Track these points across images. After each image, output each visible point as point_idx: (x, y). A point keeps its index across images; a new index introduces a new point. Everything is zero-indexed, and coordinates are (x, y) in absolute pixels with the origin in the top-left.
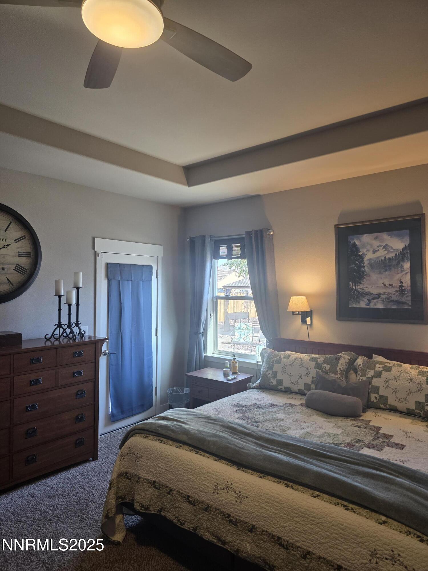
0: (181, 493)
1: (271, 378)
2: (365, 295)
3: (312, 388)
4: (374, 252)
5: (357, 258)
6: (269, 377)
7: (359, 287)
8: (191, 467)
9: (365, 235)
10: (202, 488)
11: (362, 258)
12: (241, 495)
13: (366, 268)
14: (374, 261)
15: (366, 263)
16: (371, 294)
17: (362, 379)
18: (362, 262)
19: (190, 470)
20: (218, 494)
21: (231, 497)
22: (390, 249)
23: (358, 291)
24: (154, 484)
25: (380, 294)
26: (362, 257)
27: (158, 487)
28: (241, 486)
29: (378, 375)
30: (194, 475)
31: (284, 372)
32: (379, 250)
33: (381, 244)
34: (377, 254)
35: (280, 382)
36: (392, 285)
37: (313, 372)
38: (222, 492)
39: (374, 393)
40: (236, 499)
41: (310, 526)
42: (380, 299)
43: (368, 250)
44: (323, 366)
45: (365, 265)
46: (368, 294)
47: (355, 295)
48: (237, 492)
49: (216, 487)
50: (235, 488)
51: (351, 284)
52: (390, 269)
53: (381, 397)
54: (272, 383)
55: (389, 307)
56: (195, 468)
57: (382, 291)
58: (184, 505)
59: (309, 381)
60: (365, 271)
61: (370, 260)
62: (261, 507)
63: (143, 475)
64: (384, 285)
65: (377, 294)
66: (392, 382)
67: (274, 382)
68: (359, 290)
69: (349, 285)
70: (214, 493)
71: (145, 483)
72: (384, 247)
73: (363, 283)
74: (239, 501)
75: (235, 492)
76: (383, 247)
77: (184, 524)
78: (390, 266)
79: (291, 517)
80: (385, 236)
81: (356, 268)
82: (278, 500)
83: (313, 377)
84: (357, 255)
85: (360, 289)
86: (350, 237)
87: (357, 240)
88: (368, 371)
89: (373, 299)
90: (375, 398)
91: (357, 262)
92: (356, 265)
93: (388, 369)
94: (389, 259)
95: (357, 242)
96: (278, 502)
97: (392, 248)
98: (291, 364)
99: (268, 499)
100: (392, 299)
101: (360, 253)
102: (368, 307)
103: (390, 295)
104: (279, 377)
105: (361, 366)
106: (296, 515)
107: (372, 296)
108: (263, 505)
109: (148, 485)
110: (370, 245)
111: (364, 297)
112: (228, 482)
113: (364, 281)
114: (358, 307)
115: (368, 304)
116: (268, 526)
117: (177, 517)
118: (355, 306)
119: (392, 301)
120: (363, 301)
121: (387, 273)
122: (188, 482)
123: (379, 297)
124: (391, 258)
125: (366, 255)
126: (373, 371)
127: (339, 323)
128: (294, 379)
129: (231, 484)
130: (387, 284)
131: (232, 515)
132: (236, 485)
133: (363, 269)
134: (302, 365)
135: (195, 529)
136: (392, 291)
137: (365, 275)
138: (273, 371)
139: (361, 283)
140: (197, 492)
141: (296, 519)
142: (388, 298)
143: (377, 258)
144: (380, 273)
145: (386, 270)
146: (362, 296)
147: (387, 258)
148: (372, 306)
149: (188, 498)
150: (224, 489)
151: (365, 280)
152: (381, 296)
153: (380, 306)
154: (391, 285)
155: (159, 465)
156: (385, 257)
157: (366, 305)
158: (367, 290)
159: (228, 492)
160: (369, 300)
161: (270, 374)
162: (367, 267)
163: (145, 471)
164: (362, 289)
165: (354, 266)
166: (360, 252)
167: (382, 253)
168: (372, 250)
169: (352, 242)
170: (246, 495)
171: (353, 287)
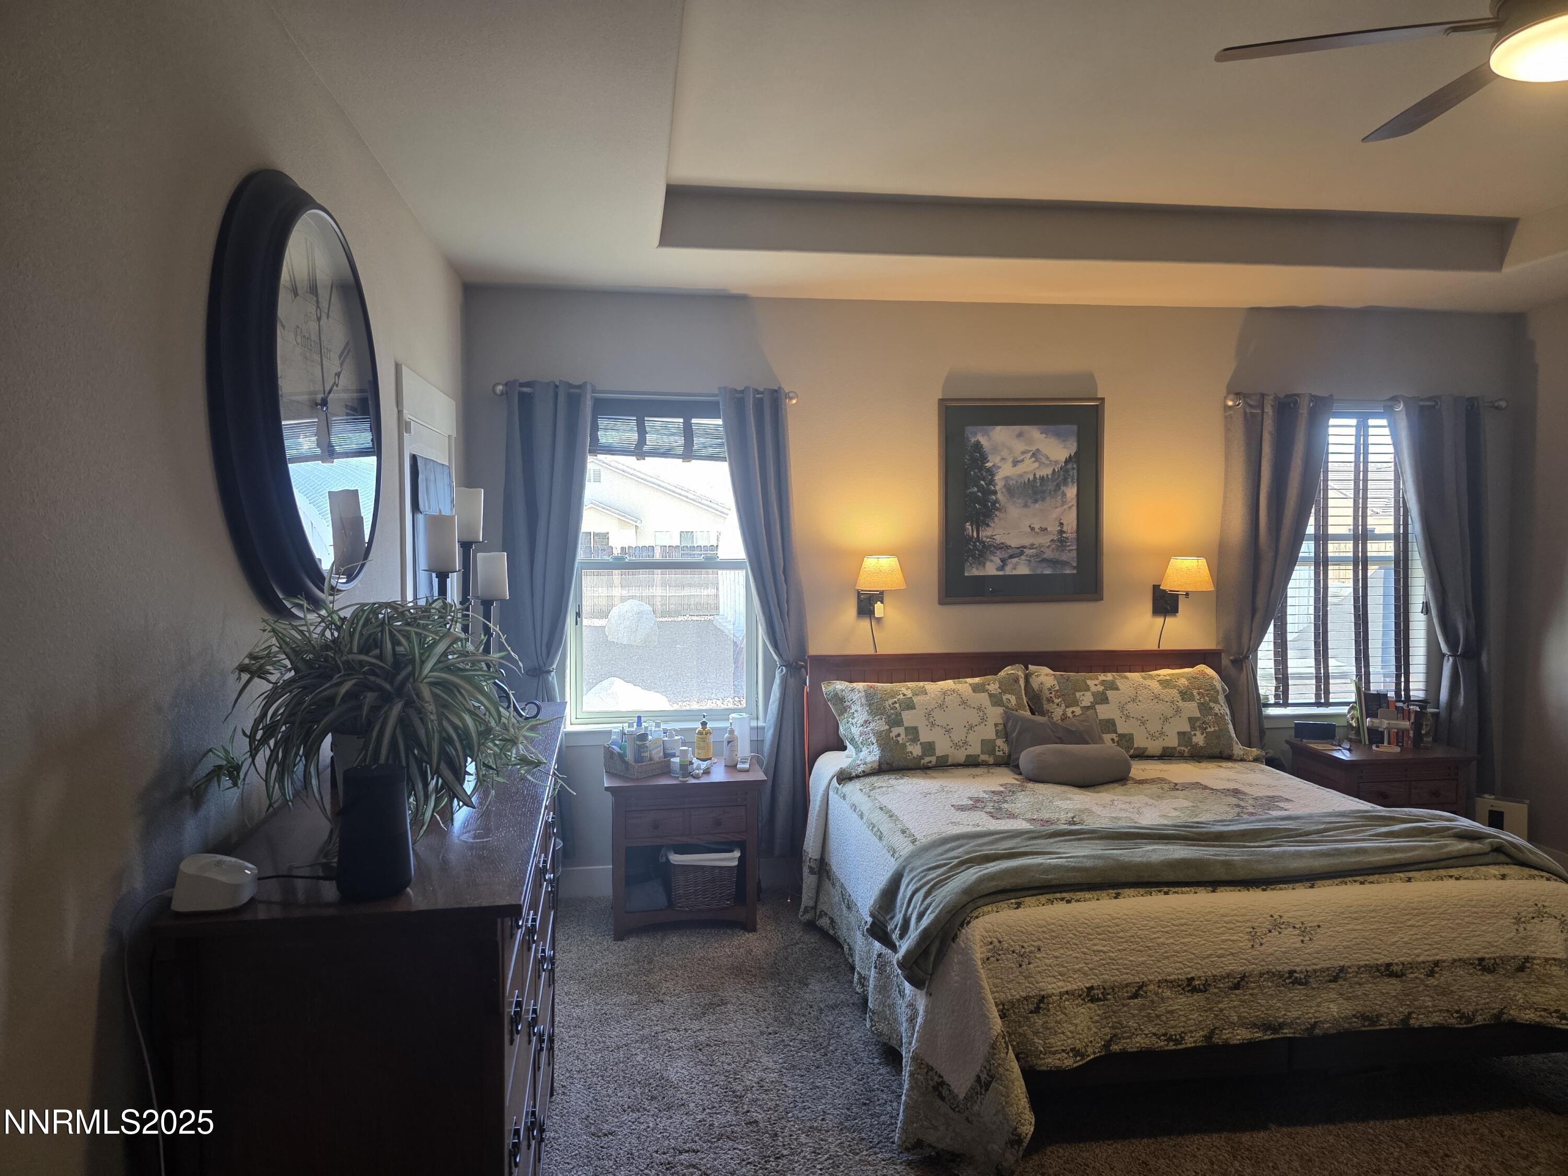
0: (1171, 982)
1: (908, 744)
2: (995, 551)
3: (999, 747)
4: (1015, 463)
5: (982, 474)
6: (901, 742)
7: (985, 533)
8: (1183, 921)
9: (999, 428)
10: (1222, 948)
11: (993, 475)
12: (1306, 928)
13: (999, 495)
14: (1014, 482)
15: (999, 485)
16: (1008, 547)
17: (1073, 712)
18: (991, 482)
19: (1183, 928)
20: (1261, 944)
21: (1290, 939)
22: (1044, 460)
23: (984, 542)
24: (1090, 995)
25: (1024, 547)
26: (991, 472)
27: (1100, 996)
28: (1300, 913)
29: (1102, 698)
30: (1196, 933)
31: (933, 724)
32: (1023, 460)
33: (1028, 448)
34: (1021, 468)
35: (929, 748)
36: (1046, 529)
37: (995, 714)
38: (1268, 939)
39: (1109, 732)
40: (1301, 938)
41: (1432, 923)
42: (1023, 557)
43: (1003, 459)
44: (1004, 697)
45: (998, 488)
46: (1001, 548)
47: (978, 550)
48: (1297, 926)
49: (1253, 934)
50: (1291, 920)
51: (970, 527)
52: (1043, 499)
53: (1122, 736)
54: (911, 753)
55: (1039, 572)
56: (1192, 920)
57: (1026, 542)
58: (1180, 1002)
59: (989, 732)
60: (996, 501)
61: (1007, 478)
62: (1348, 930)
63: (1052, 986)
64: (1032, 529)
65: (1018, 548)
66: (1130, 706)
67: (916, 750)
68: (984, 539)
69: (965, 529)
70: (1253, 946)
71: (1067, 1003)
72: (1034, 455)
73: (992, 524)
74: (1307, 938)
75: (1294, 927)
76: (1031, 454)
77: (1183, 1038)
78: (1043, 492)
79: (1402, 923)
80: (1034, 433)
81: (980, 494)
82: (1372, 908)
83: (996, 725)
84: (981, 468)
85: (987, 537)
86: (969, 429)
87: (983, 436)
88: (1078, 694)
89: (1011, 557)
90: (1111, 742)
91: (982, 483)
92: (980, 488)
93: (1113, 686)
94: (1042, 478)
95: (983, 441)
96: (1373, 911)
97: (1047, 458)
98: (941, 706)
99: (1355, 912)
100: (1045, 556)
101: (987, 465)
102: (1001, 573)
103: (1042, 549)
104: (924, 737)
105: (1057, 688)
106: (1408, 917)
107: (1009, 551)
108: (1350, 927)
109: (1077, 1002)
110: (1008, 448)
111: (993, 553)
112: (1272, 916)
113: (994, 522)
114: (981, 574)
115: (1002, 568)
116: (1366, 955)
117: (1164, 1035)
118: (975, 572)
119: (1044, 560)
120: (992, 561)
121: (1037, 506)
122: (1186, 951)
123: (1022, 553)
124: (1045, 476)
125: (999, 467)
126: (1088, 694)
127: (940, 607)
128: (958, 736)
129: (1281, 917)
130: (1037, 527)
131: (1298, 969)
132: (1289, 915)
133: (994, 497)
134: (964, 703)
135: (1208, 1038)
136: (1044, 540)
137: (998, 509)
138: (906, 728)
139: (988, 526)
140: (1212, 962)
141: (1409, 923)
142: (1037, 555)
143: (1021, 476)
144: (1026, 506)
145: (1036, 501)
146: (991, 551)
147: (1038, 476)
148: (1008, 571)
149: (1190, 986)
150: (1270, 931)
151: (996, 519)
152: (1025, 550)
153: (1023, 569)
154: (1044, 530)
155: (1095, 948)
156: (1035, 475)
157: (998, 569)
158: (999, 539)
159: (1280, 933)
160: (1003, 560)
161: (903, 736)
162: (1002, 492)
163: (1059, 977)
164: (991, 537)
165: (975, 489)
166: (988, 462)
167: (1028, 468)
168: (1011, 460)
169: (973, 440)
170: (1315, 924)
171: (973, 533)
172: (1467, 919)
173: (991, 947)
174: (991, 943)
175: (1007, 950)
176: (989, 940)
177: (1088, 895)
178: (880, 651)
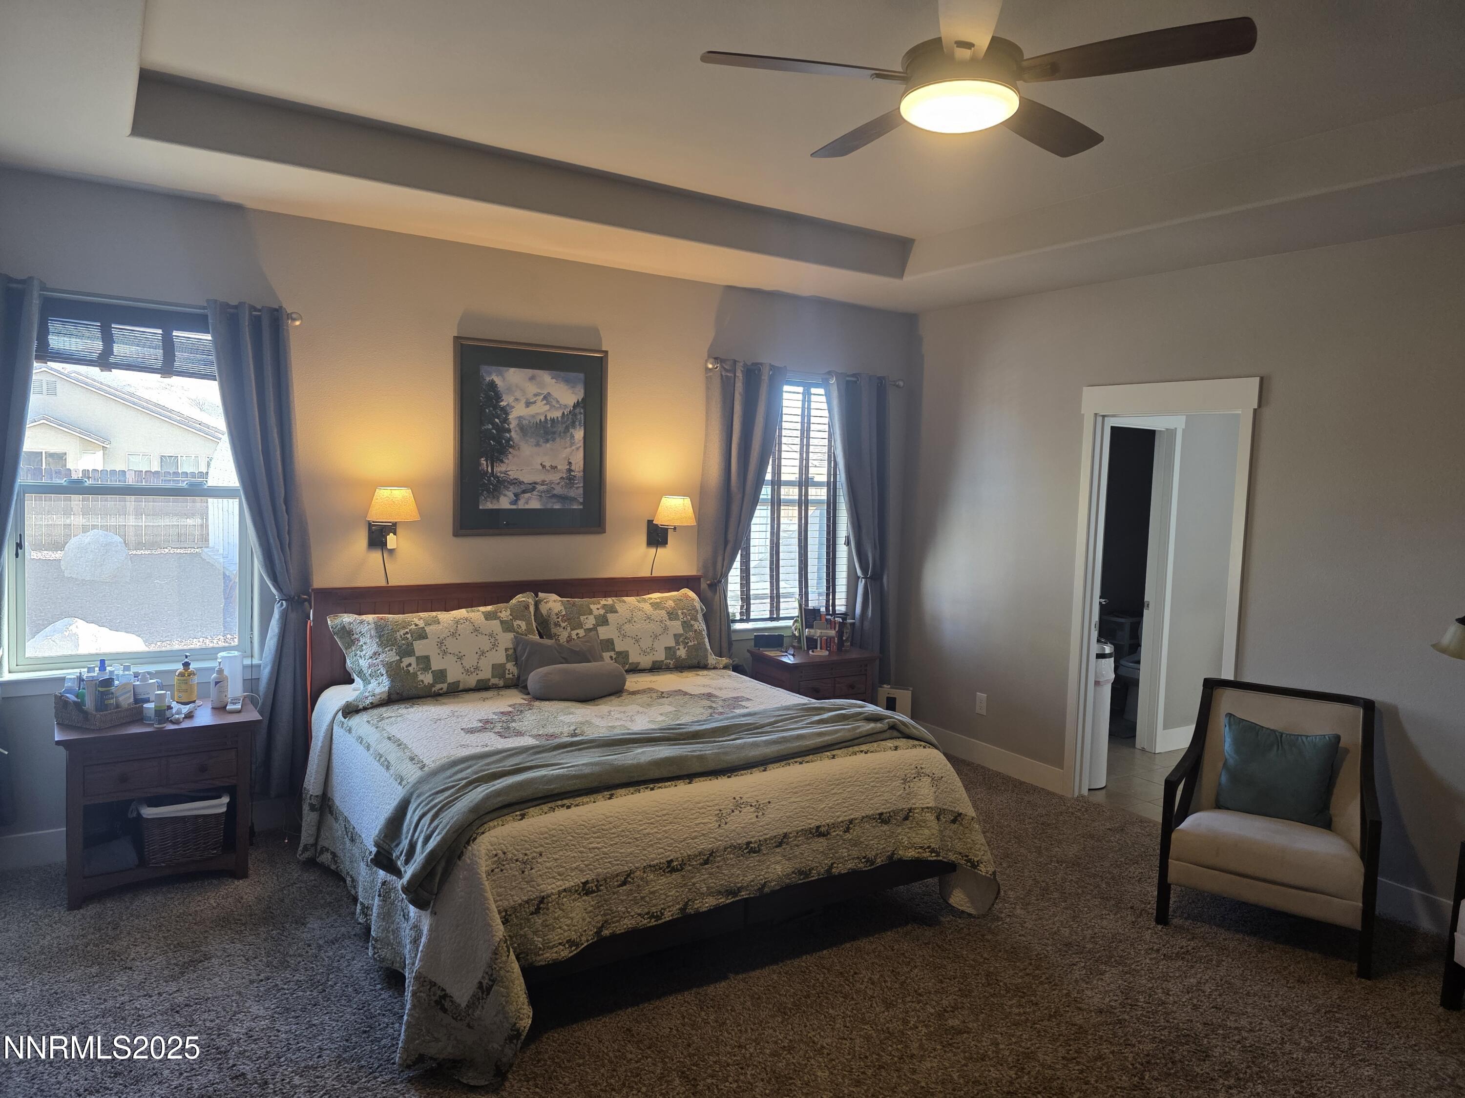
0: (654, 866)
1: (419, 673)
2: (509, 486)
3: (509, 670)
4: (528, 404)
5: (496, 413)
6: (411, 672)
7: (499, 469)
8: (665, 812)
9: (512, 370)
10: (696, 831)
11: (507, 414)
12: (760, 805)
13: (513, 434)
14: (527, 422)
15: (513, 425)
16: (521, 483)
17: (577, 634)
18: (506, 420)
19: (665, 818)
20: (726, 823)
21: (748, 815)
22: (554, 403)
23: (498, 477)
24: (585, 889)
25: (535, 483)
26: (505, 411)
27: (594, 888)
28: (755, 793)
29: (603, 621)
30: (675, 821)
31: (445, 652)
32: (535, 402)
33: (539, 391)
34: (533, 410)
35: (441, 675)
36: (556, 467)
37: (506, 640)
38: (732, 818)
39: (608, 651)
40: (756, 814)
41: (849, 790)
42: (535, 493)
43: (517, 400)
44: (515, 624)
45: (512, 426)
46: (514, 484)
47: (492, 484)
48: (753, 804)
49: (720, 815)
50: (749, 800)
51: (485, 463)
52: (554, 440)
53: (619, 654)
54: (422, 681)
55: (549, 506)
56: (672, 810)
57: (538, 478)
58: (661, 883)
59: (499, 657)
60: (510, 439)
61: (520, 418)
62: (790, 803)
63: (551, 887)
64: (544, 467)
65: (530, 484)
66: (627, 627)
67: (427, 678)
68: (499, 474)
69: (480, 464)
70: (720, 825)
71: (565, 900)
72: (545, 398)
73: (506, 461)
74: (761, 813)
75: (751, 806)
76: (542, 397)
77: (662, 914)
78: (554, 433)
79: (828, 792)
80: (546, 377)
81: (494, 431)
82: (807, 783)
83: (506, 650)
84: (496, 407)
85: (501, 472)
86: (484, 369)
87: (497, 375)
88: (582, 618)
89: (524, 492)
90: (609, 659)
91: (497, 420)
92: (493, 424)
93: (612, 610)
94: (553, 420)
95: (498, 381)
96: (809, 785)
97: (558, 402)
98: (453, 634)
99: (795, 788)
100: (555, 492)
101: (501, 404)
102: (514, 507)
103: (553, 486)
104: (436, 665)
105: (564, 613)
106: (832, 787)
107: (522, 486)
108: (792, 800)
109: (573, 897)
110: (521, 390)
111: (507, 488)
112: (734, 798)
113: (508, 459)
114: (495, 507)
115: (514, 502)
116: (803, 822)
117: (647, 913)
118: (489, 506)
119: (554, 496)
120: (505, 495)
121: (548, 445)
122: (667, 837)
123: (534, 489)
124: (555, 418)
125: (513, 407)
126: (591, 617)
127: (455, 538)
128: (470, 661)
129: (741, 798)
130: (547, 464)
131: (753, 840)
132: (748, 796)
133: (508, 435)
134: (476, 630)
135: (682, 910)
136: (555, 477)
137: (512, 447)
138: (418, 658)
139: (502, 462)
140: (687, 843)
141: (833, 792)
142: (548, 491)
143: (533, 416)
144: (538, 445)
145: (547, 441)
146: (504, 486)
147: (549, 418)
148: (521, 505)
149: (670, 867)
150: (733, 811)
151: (510, 456)
152: (537, 486)
153: (535, 504)
154: (554, 468)
155: (591, 846)
156: (546, 416)
157: (511, 503)
158: (513, 475)
159: (740, 812)
160: (516, 495)
161: (414, 665)
162: (516, 431)
163: (559, 877)
164: (505, 473)
165: (490, 426)
166: (502, 401)
167: (540, 410)
168: (524, 401)
169: (488, 379)
170: (767, 800)
171: (487, 468)
172: (872, 784)
173: (496, 859)
174: (496, 855)
175: (511, 859)
176: (494, 852)
177: (585, 799)
178: (394, 582)
